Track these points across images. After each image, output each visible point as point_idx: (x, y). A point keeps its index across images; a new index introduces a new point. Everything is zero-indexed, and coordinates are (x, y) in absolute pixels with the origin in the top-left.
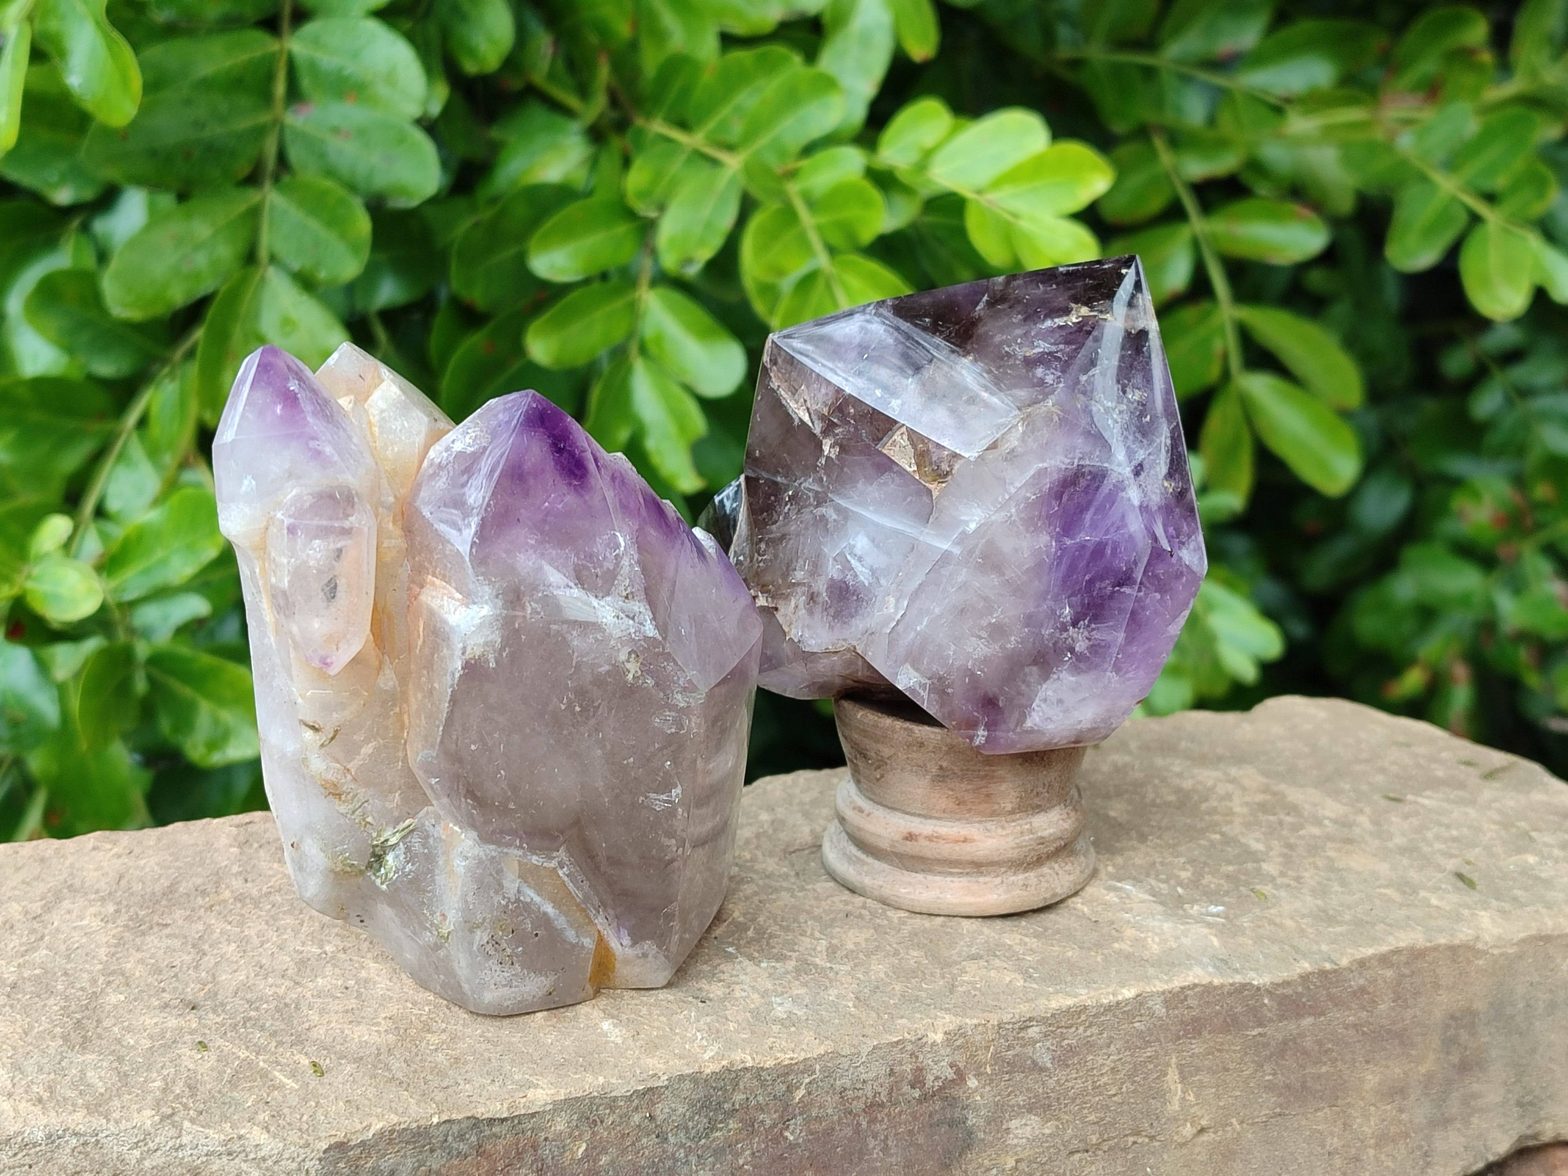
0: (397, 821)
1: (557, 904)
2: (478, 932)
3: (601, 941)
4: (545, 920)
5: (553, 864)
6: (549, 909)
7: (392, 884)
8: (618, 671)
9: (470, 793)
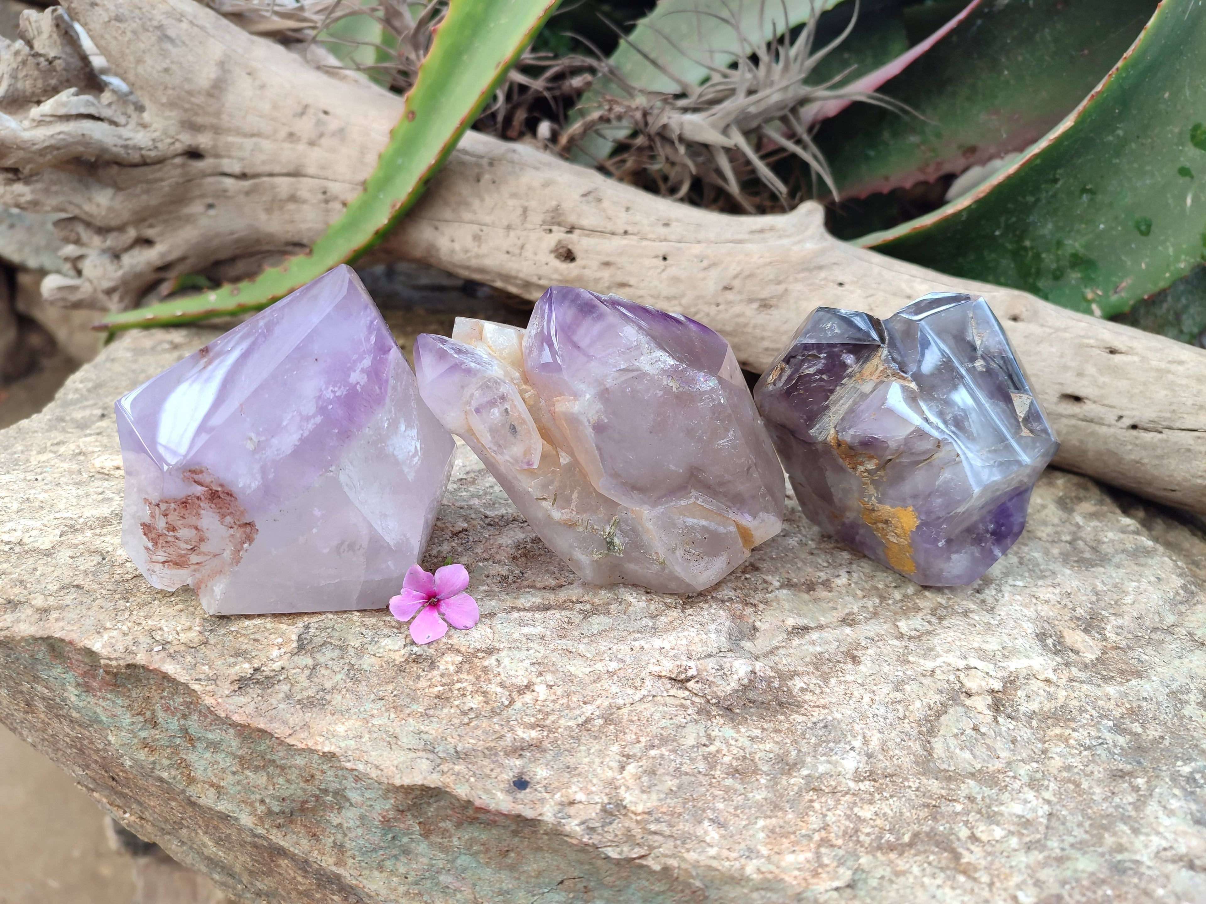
0: (608, 522)
1: (706, 519)
2: (677, 552)
3: (737, 525)
4: (705, 529)
5: (692, 500)
6: (704, 523)
7: (625, 552)
8: (667, 390)
9: (634, 488)
